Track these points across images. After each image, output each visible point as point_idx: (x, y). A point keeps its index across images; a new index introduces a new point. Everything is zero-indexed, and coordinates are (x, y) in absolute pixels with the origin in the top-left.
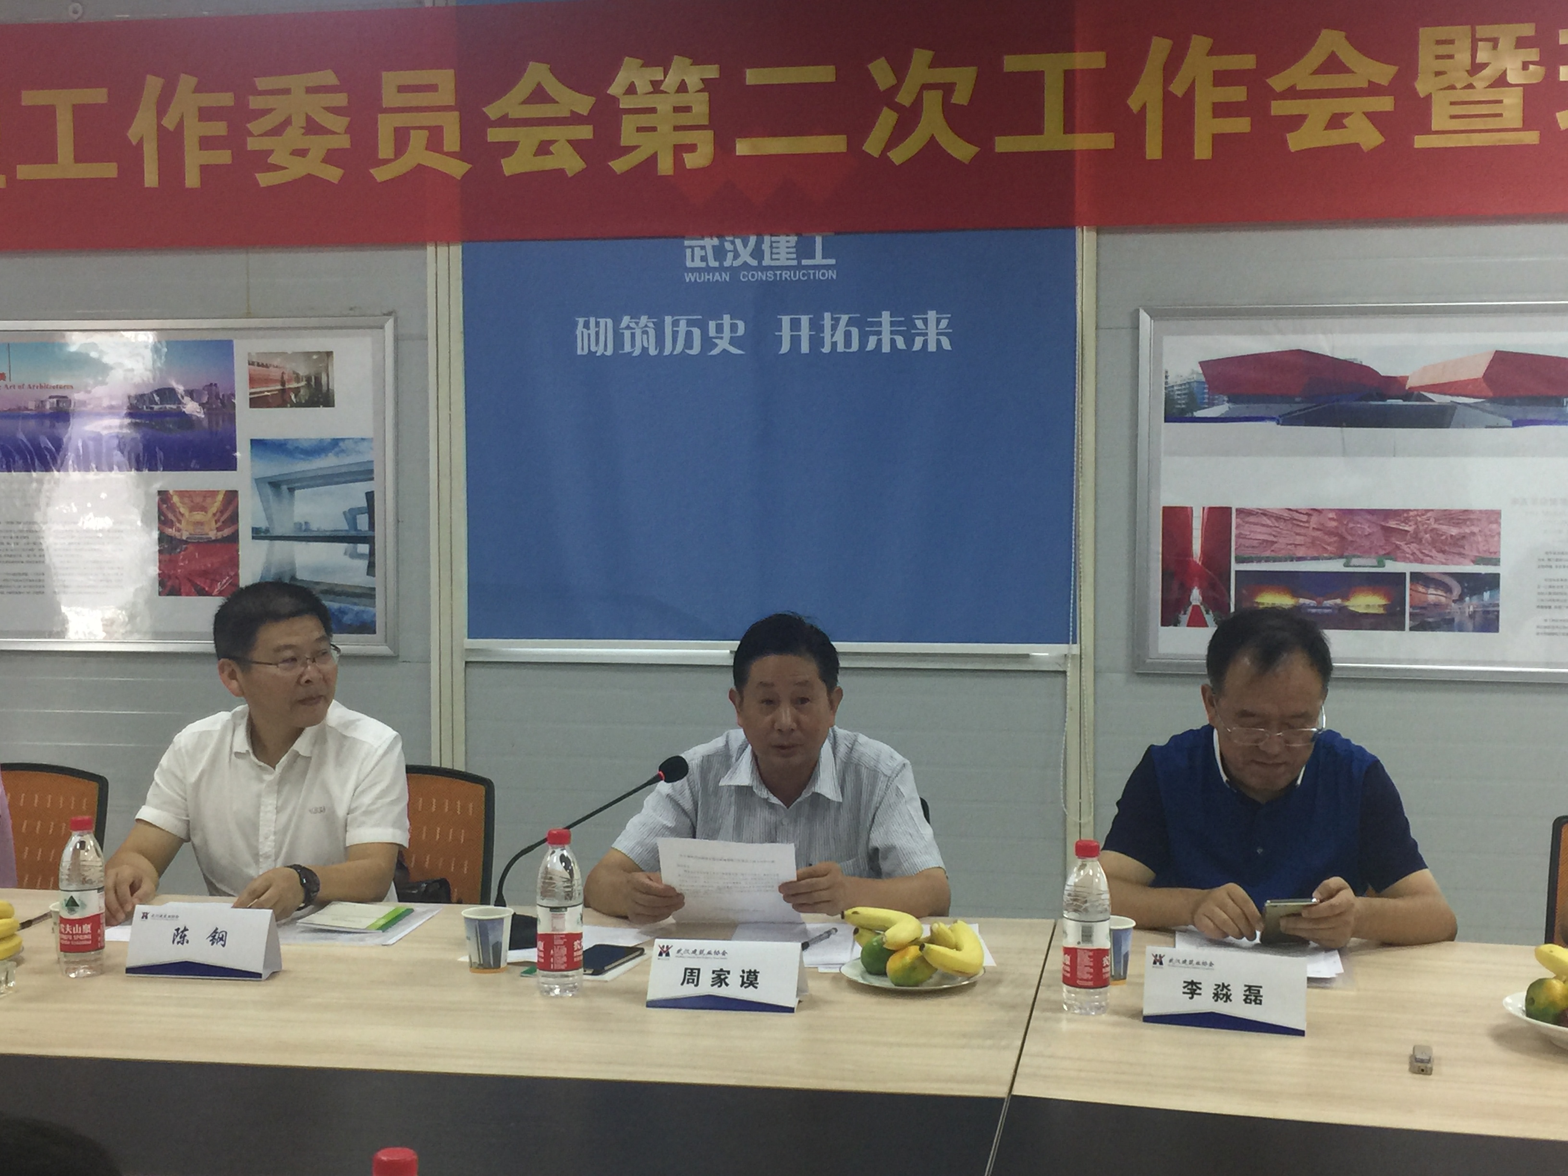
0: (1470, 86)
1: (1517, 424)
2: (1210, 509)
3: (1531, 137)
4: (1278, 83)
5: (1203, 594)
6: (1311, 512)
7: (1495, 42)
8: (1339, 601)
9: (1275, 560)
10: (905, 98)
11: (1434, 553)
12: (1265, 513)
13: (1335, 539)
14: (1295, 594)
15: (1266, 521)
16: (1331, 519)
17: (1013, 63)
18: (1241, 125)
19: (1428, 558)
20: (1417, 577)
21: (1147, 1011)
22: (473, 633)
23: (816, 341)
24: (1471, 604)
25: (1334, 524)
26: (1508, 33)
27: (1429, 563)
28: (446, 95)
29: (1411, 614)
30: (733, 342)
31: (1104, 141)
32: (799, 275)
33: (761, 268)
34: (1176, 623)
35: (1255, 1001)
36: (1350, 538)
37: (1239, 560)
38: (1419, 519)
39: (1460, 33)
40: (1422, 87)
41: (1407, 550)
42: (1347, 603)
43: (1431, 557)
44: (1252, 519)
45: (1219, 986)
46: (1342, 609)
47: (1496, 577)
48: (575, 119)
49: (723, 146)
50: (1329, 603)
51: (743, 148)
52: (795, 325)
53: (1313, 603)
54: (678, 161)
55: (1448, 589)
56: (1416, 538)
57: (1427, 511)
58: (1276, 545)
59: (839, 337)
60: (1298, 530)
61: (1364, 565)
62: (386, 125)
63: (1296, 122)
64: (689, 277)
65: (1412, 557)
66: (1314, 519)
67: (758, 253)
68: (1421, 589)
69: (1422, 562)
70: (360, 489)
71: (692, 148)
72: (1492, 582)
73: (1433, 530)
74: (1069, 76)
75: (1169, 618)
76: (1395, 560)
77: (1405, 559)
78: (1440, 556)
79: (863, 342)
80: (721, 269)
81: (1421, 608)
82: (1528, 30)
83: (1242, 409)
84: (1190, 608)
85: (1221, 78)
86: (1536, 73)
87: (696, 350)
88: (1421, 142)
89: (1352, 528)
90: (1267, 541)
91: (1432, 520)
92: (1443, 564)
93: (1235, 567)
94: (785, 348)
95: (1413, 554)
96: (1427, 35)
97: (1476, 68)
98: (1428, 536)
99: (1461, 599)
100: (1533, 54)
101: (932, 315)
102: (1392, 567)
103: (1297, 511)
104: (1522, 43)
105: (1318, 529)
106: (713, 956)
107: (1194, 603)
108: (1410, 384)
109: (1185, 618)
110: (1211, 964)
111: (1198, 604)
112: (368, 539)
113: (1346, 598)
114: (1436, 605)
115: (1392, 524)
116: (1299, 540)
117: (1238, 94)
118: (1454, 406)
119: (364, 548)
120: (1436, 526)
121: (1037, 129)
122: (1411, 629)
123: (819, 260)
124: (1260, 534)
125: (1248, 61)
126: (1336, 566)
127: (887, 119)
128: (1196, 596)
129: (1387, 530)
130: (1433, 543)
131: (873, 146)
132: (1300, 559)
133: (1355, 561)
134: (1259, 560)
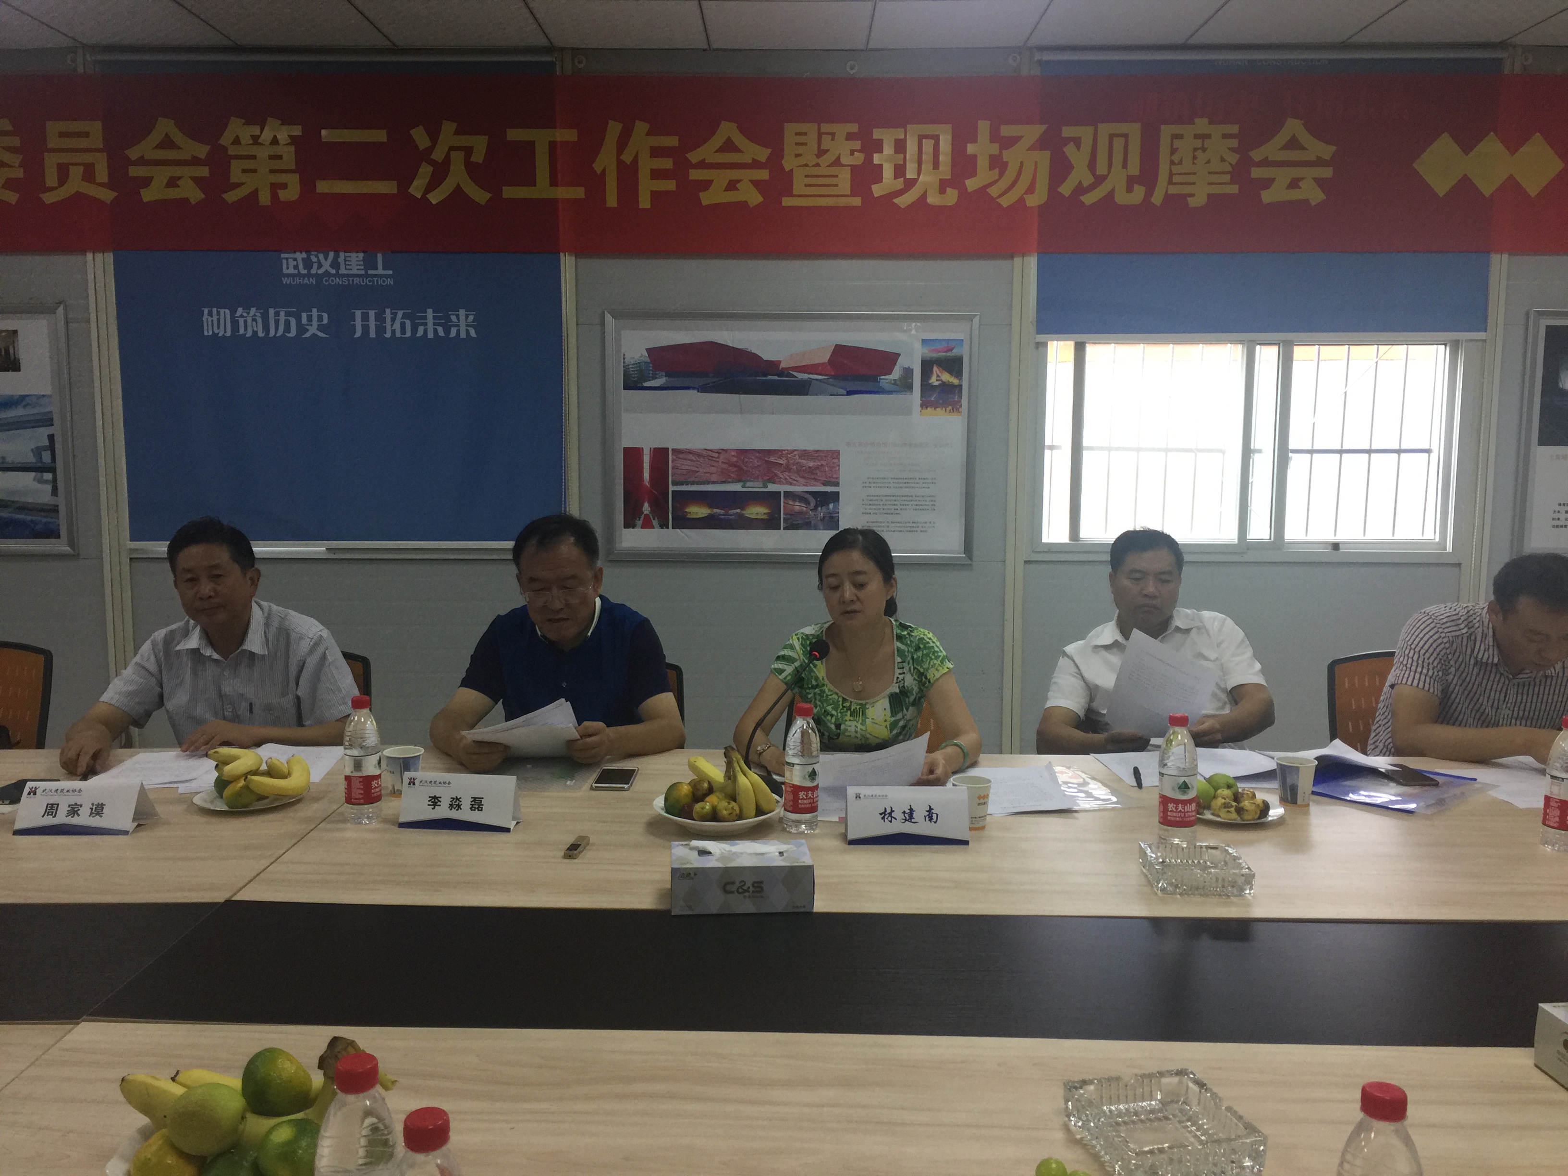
0: (818, 165)
1: (849, 393)
2: (654, 448)
3: (857, 201)
4: (694, 157)
5: (650, 506)
6: (720, 451)
7: (833, 135)
8: (738, 511)
9: (697, 483)
10: (438, 155)
11: (798, 479)
12: (690, 452)
13: (735, 469)
14: (711, 506)
15: (691, 457)
16: (734, 456)
17: (514, 134)
18: (670, 185)
19: (795, 482)
20: (787, 494)
21: (402, 819)
22: (133, 539)
23: (381, 329)
24: (821, 512)
25: (735, 459)
26: (842, 129)
27: (795, 485)
28: (97, 139)
29: (784, 518)
30: (321, 328)
31: (579, 193)
32: (367, 281)
33: (337, 275)
34: (634, 527)
35: (478, 808)
36: (745, 468)
37: (675, 483)
38: (789, 456)
39: (811, 128)
40: (788, 163)
41: (782, 476)
42: (744, 512)
43: (796, 481)
44: (681, 456)
45: (454, 799)
46: (741, 516)
47: (837, 494)
48: (195, 161)
49: (307, 185)
50: (732, 512)
51: (323, 187)
52: (365, 317)
53: (722, 512)
54: (274, 196)
55: (807, 502)
56: (788, 468)
57: (795, 450)
58: (697, 474)
59: (397, 326)
60: (713, 463)
61: (755, 486)
62: (51, 162)
63: (706, 185)
64: (285, 281)
65: (784, 481)
66: (722, 457)
67: (335, 265)
68: (791, 503)
69: (791, 484)
70: (44, 432)
71: (284, 186)
72: (835, 497)
73: (797, 463)
74: (553, 145)
75: (629, 524)
76: (774, 483)
77: (780, 483)
78: (802, 481)
79: (414, 330)
80: (309, 275)
81: (791, 515)
82: (853, 128)
83: (676, 382)
84: (643, 516)
85: (656, 152)
86: (859, 159)
87: (293, 333)
88: (787, 202)
89: (746, 462)
90: (693, 471)
91: (797, 456)
92: (804, 485)
93: (671, 488)
94: (358, 334)
95: (786, 479)
96: (790, 129)
97: (821, 153)
98: (795, 467)
99: (815, 508)
100: (857, 145)
101: (462, 312)
102: (772, 488)
103: (711, 451)
104: (850, 137)
105: (725, 463)
106: (71, 793)
107: (645, 513)
108: (783, 365)
109: (639, 523)
110: (449, 783)
111: (648, 513)
112: (52, 470)
113: (742, 509)
114: (801, 513)
115: (772, 459)
116: (713, 469)
117: (667, 163)
118: (809, 382)
119: (48, 476)
120: (800, 461)
121: (531, 182)
122: (784, 529)
123: (380, 271)
124: (686, 465)
125: (672, 141)
126: (737, 487)
127: (425, 171)
128: (646, 508)
129: (768, 462)
130: (798, 472)
131: (416, 189)
132: (714, 483)
133: (748, 484)
134: (687, 483)
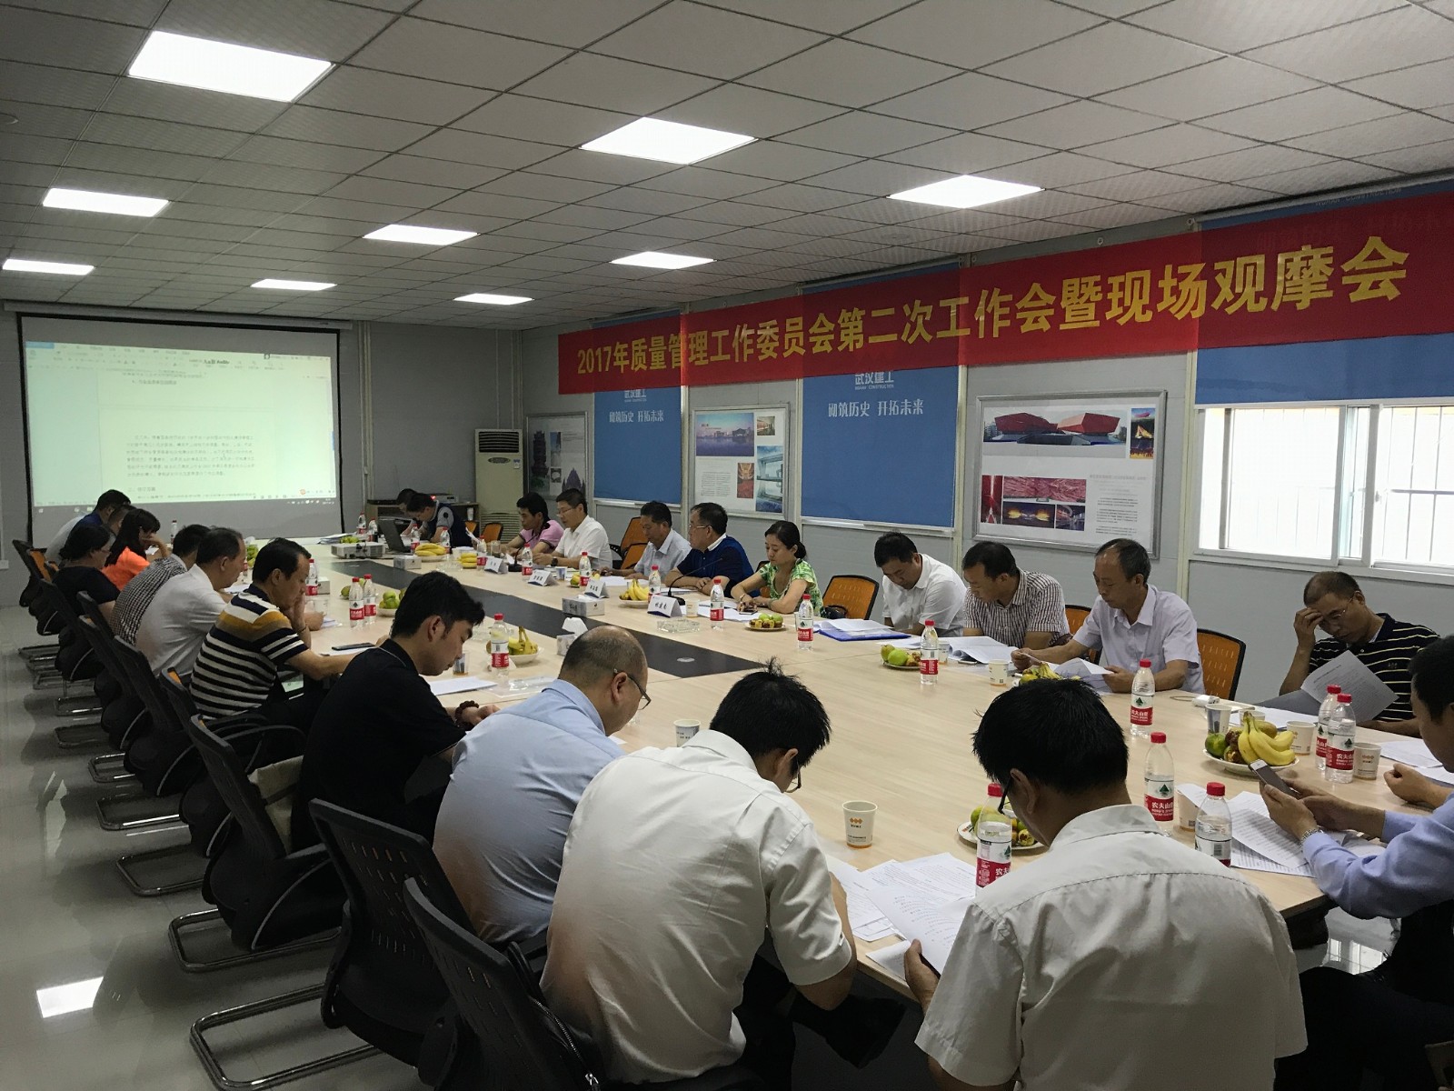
0: (1078, 303)
1: (1093, 444)
2: (996, 476)
3: (1097, 323)
4: (1019, 306)
5: (993, 510)
7: (1087, 284)
8: (1034, 515)
9: (1015, 497)
10: (913, 319)
12: (1013, 479)
13: (1033, 490)
14: (1021, 512)
15: (1013, 481)
16: (1034, 482)
17: (943, 303)
18: (1007, 323)
20: (1059, 506)
22: (802, 515)
23: (888, 411)
24: (1075, 519)
25: (1034, 484)
26: (1092, 280)
27: (1063, 501)
28: (800, 327)
29: (1057, 522)
30: (867, 411)
31: (967, 332)
32: (884, 387)
33: (874, 384)
34: (985, 521)
36: (1038, 489)
37: (1006, 497)
38: (1059, 482)
39: (1076, 281)
40: (1063, 304)
41: (1058, 495)
42: (1037, 516)
43: (1064, 498)
44: (1009, 481)
46: (1035, 519)
47: (1084, 507)
48: (830, 332)
49: (866, 340)
50: (1031, 516)
51: (872, 340)
52: (883, 404)
53: (1027, 516)
54: (854, 346)
55: (1068, 512)
56: (1060, 491)
57: (1063, 479)
58: (1016, 492)
59: (894, 410)
60: (1022, 486)
61: (1042, 501)
62: (787, 337)
63: (1024, 321)
64: (856, 388)
66: (1026, 482)
67: (873, 379)
68: (1060, 512)
69: (1060, 500)
70: (780, 462)
71: (858, 341)
72: (1082, 509)
73: (1064, 487)
74: (958, 306)
75: (983, 520)
76: (1052, 499)
77: (1056, 499)
78: (1067, 498)
79: (900, 411)
80: (865, 385)
81: (1060, 519)
82: (1098, 278)
83: (1007, 437)
84: (990, 516)
85: (1002, 305)
86: (1100, 297)
87: (857, 415)
88: (1062, 327)
89: (1039, 486)
90: (1013, 490)
91: (1063, 483)
92: (1068, 501)
93: (1003, 500)
94: (880, 414)
95: (1061, 497)
96: (1066, 282)
97: (1081, 295)
98: (1063, 490)
99: (1072, 516)
100: (1099, 288)
101: (918, 400)
102: (1051, 502)
103: (1021, 478)
104: (1096, 284)
105: (1028, 486)
108: (1059, 426)
109: (987, 520)
112: (781, 481)
113: (1036, 514)
114: (1065, 519)
115: (1052, 484)
116: (1022, 490)
117: (1006, 310)
118: (1072, 436)
119: (780, 484)
121: (948, 328)
122: (1056, 528)
123: (890, 381)
124: (1010, 487)
125: (1009, 298)
126: (1033, 501)
127: (908, 326)
128: (991, 511)
129: (1050, 486)
130: (1064, 493)
131: (904, 338)
132: (1023, 497)
133: (1039, 499)
134: (1010, 497)
